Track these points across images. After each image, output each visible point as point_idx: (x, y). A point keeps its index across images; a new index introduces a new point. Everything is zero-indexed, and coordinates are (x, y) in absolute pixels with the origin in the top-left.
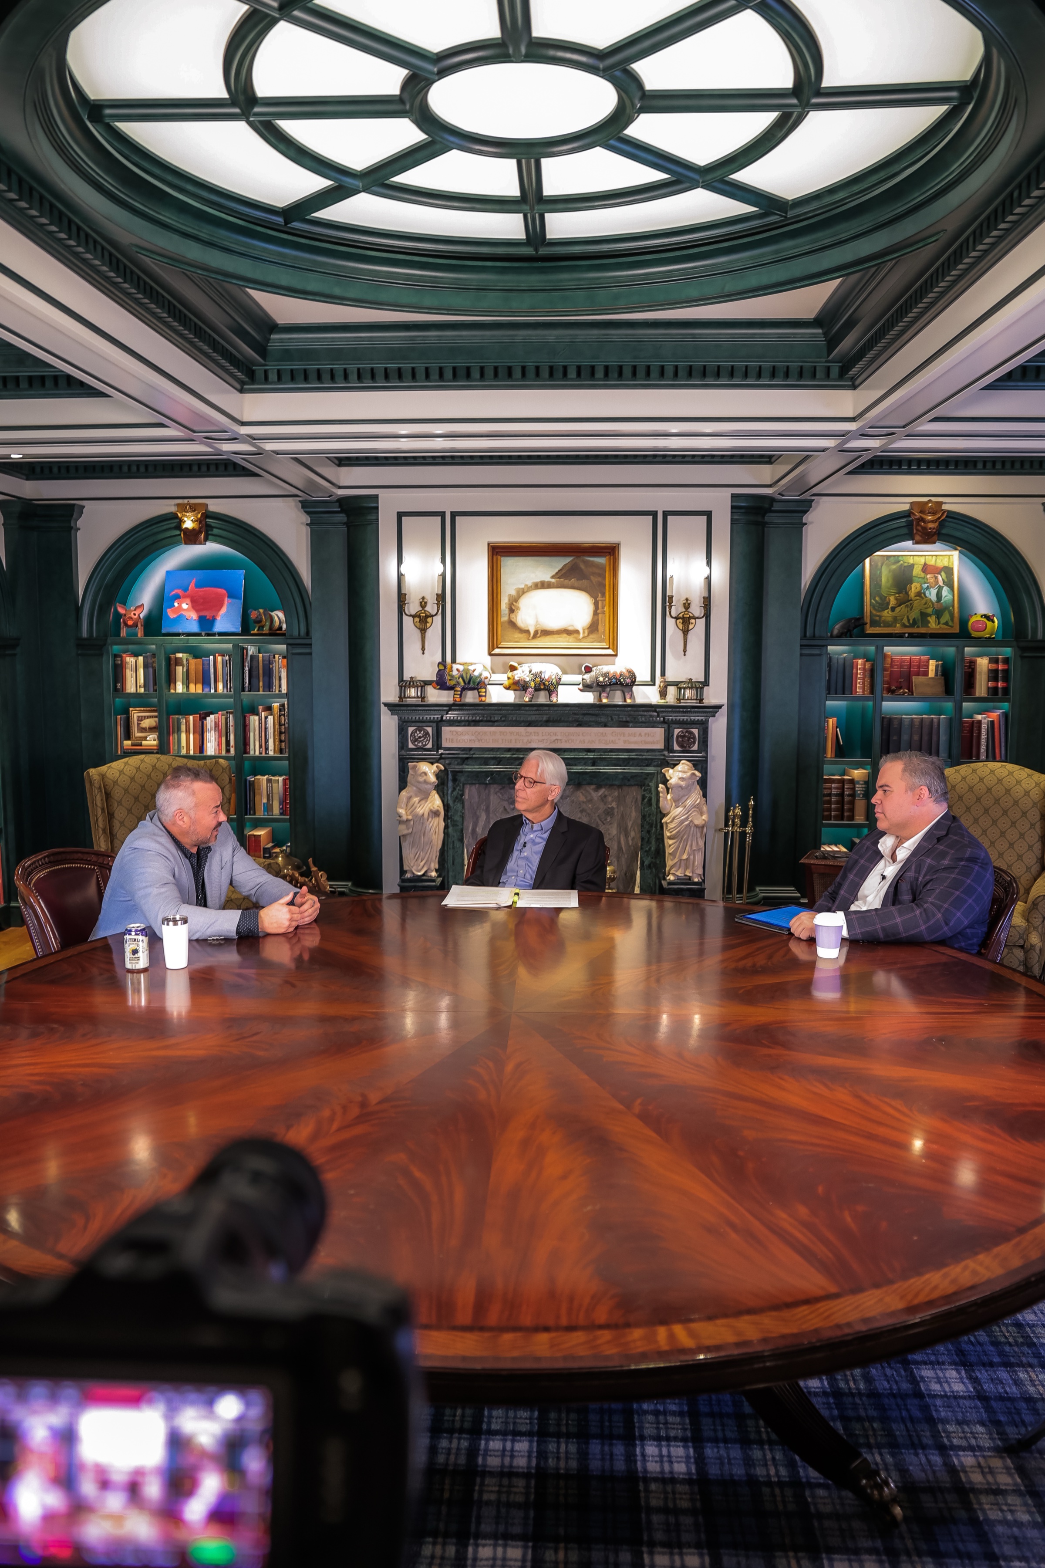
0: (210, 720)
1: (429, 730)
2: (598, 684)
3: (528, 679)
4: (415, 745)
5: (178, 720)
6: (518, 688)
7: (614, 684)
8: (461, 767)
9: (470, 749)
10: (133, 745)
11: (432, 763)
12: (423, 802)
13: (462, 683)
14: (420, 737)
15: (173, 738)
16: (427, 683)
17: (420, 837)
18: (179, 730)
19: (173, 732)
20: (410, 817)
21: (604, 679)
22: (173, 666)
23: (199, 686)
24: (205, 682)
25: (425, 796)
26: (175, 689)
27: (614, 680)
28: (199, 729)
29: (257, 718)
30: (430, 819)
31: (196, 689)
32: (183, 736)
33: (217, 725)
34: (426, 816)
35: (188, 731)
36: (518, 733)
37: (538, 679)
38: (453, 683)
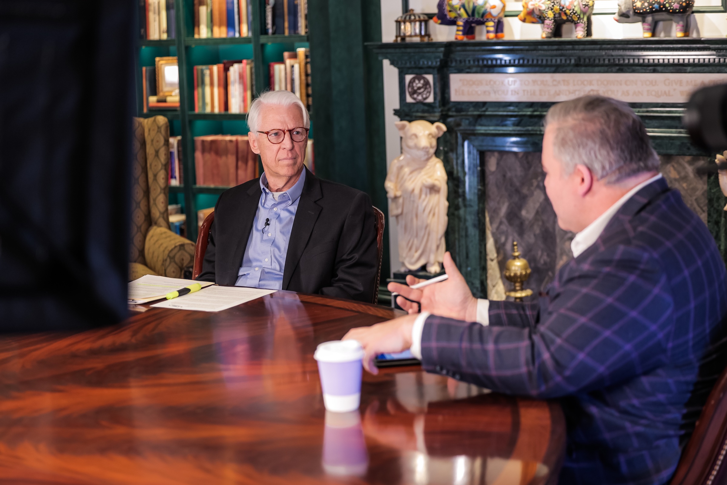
0: (235, 70)
1: (430, 78)
2: (634, 10)
3: (543, 7)
4: (414, 99)
5: (202, 71)
6: (534, 20)
7: (657, 11)
8: (472, 128)
9: (484, 104)
10: (159, 101)
11: (432, 122)
12: (415, 173)
13: (465, 16)
14: (419, 88)
15: (198, 93)
16: (430, 16)
17: (412, 220)
18: (203, 83)
19: (198, 86)
20: (399, 193)
21: (643, 4)
22: (196, 7)
23: (224, 29)
24: (230, 24)
25: (420, 165)
26: (199, 34)
27: (656, 6)
28: (222, 82)
29: (282, 66)
30: (423, 196)
31: (220, 32)
32: (208, 90)
33: (242, 77)
34: (417, 191)
35: (212, 84)
36: (542, 82)
37: (557, 7)
38: (452, 15)
